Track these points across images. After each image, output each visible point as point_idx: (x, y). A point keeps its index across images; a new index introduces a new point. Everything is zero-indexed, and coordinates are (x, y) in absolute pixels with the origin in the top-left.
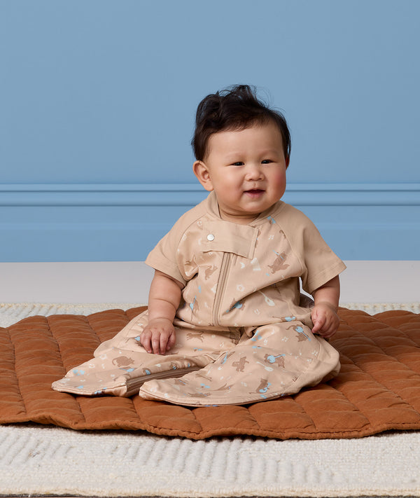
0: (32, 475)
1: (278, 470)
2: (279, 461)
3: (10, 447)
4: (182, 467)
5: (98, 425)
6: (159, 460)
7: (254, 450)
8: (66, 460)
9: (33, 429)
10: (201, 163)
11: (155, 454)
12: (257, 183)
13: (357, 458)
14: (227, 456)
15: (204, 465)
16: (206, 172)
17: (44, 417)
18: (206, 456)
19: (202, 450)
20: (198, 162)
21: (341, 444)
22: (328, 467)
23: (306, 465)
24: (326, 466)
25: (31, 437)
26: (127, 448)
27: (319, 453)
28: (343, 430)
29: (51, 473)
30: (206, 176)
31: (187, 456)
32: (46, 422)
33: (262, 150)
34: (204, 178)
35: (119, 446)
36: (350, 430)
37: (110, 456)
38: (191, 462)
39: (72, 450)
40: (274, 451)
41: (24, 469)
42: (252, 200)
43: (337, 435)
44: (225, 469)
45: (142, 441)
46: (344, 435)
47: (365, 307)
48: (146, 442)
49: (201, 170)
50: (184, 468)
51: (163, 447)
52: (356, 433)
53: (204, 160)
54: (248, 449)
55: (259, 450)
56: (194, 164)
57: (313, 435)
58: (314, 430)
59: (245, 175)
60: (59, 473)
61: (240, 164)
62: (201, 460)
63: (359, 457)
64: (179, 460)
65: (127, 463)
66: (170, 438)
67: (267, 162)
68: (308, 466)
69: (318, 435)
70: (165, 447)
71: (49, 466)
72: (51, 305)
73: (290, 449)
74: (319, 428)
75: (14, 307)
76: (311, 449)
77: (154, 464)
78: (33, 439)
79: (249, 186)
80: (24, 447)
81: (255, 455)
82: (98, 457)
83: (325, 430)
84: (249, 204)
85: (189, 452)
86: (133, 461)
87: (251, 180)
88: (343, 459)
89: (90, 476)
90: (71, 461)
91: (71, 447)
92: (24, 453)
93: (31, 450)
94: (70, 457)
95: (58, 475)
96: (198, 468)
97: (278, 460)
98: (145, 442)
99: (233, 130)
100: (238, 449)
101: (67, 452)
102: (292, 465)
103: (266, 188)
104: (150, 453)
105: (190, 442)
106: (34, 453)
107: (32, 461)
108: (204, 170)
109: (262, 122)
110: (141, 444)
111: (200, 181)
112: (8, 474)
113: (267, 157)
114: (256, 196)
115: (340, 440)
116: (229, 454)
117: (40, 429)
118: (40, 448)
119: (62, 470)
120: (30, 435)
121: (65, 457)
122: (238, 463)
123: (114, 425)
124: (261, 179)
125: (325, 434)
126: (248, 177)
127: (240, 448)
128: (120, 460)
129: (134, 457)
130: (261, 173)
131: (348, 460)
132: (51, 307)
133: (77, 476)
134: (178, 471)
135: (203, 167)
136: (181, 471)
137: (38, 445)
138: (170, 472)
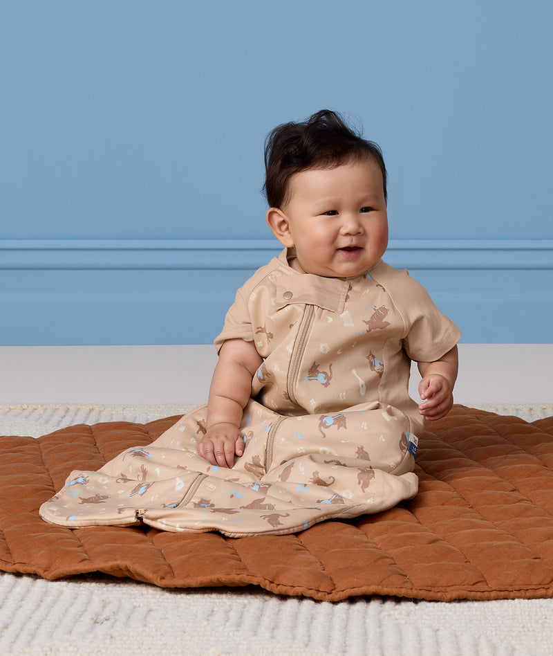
0: (104, 651)
1: (437, 643)
2: (438, 630)
3: (66, 611)
4: (307, 639)
5: (194, 581)
6: (273, 629)
7: (401, 614)
8: (147, 629)
9: (93, 584)
10: (276, 210)
11: (266, 621)
12: (354, 238)
13: (543, 626)
14: (365, 622)
15: (337, 636)
16: (284, 222)
17: (118, 566)
18: (337, 623)
19: (330, 616)
20: (272, 209)
21: (518, 606)
22: (505, 638)
23: (476, 636)
24: (502, 637)
25: (94, 597)
26: (227, 612)
27: (490, 618)
28: (525, 587)
29: (129, 649)
30: (284, 227)
31: (311, 622)
32: (119, 575)
33: (362, 195)
34: (280, 229)
35: (216, 609)
36: (534, 587)
37: (205, 623)
38: (318, 634)
39: (152, 614)
40: (428, 615)
41: (92, 641)
42: (347, 261)
43: (518, 594)
44: (366, 641)
45: (246, 601)
46: (528, 594)
47: (517, 410)
48: (252, 603)
49: (277, 219)
50: (309, 641)
51: (277, 610)
52: (543, 592)
53: (282, 207)
54: (392, 613)
55: (408, 615)
56: (268, 212)
57: (486, 594)
58: (486, 588)
59: (340, 228)
60: (139, 648)
61: (333, 212)
62: (330, 628)
63: (546, 625)
64: (301, 630)
65: (231, 634)
66: (284, 597)
67: (367, 209)
68: (479, 638)
69: (493, 594)
70: (279, 610)
71: (125, 638)
72: (91, 407)
73: (450, 613)
74: (493, 584)
75: (41, 410)
76: (478, 613)
77: (267, 635)
78: (96, 600)
79: (344, 242)
80: (85, 611)
81: (404, 622)
82: (190, 625)
83: (502, 588)
84: (344, 265)
85: (313, 618)
86: (237, 630)
87: (347, 234)
88: (523, 627)
89: (182, 652)
90: (154, 630)
91: (150, 610)
92: (87, 619)
93: (98, 615)
94: (152, 625)
95: (139, 651)
96: (328, 641)
97: (436, 628)
98: (250, 603)
99: (323, 168)
100: (379, 614)
101: (145, 618)
102: (456, 636)
103: (365, 244)
104: (259, 618)
105: (312, 602)
106: (102, 618)
107: (100, 629)
108: (281, 219)
109: (360, 157)
110: (245, 606)
111: (276, 234)
112: (71, 649)
113: (367, 204)
114: (353, 254)
115: (516, 600)
116: (368, 621)
117: (103, 585)
118: (107, 612)
119: (142, 644)
120: (92, 593)
121: (145, 625)
122: (382, 634)
123: (215, 581)
124: (360, 233)
125: (502, 593)
126: (343, 231)
127: (381, 611)
128: (221, 629)
129: (239, 625)
130: (360, 225)
131: (531, 629)
132: (91, 410)
133: (164, 652)
134: (302, 645)
135: (280, 215)
136: (307, 645)
137: (104, 607)
138: (291, 647)
